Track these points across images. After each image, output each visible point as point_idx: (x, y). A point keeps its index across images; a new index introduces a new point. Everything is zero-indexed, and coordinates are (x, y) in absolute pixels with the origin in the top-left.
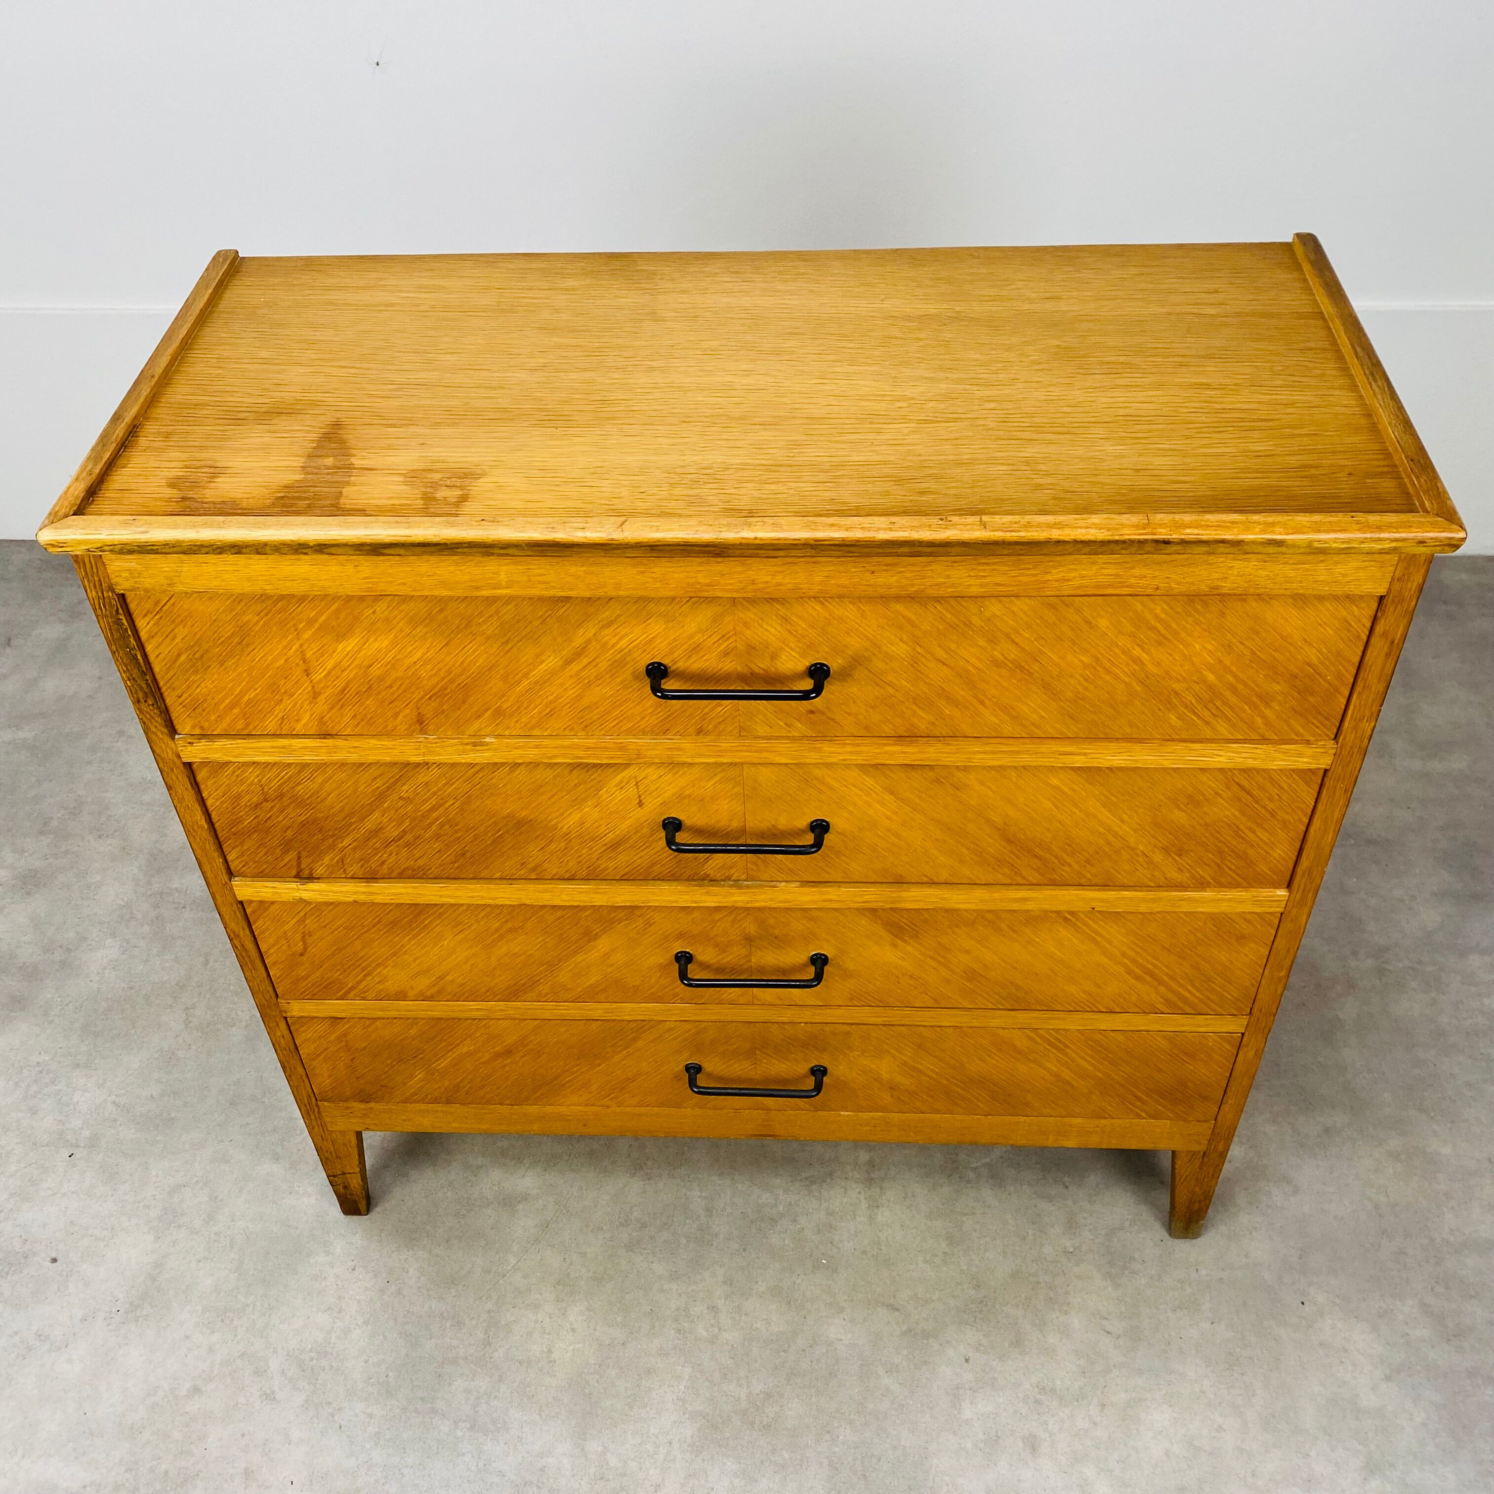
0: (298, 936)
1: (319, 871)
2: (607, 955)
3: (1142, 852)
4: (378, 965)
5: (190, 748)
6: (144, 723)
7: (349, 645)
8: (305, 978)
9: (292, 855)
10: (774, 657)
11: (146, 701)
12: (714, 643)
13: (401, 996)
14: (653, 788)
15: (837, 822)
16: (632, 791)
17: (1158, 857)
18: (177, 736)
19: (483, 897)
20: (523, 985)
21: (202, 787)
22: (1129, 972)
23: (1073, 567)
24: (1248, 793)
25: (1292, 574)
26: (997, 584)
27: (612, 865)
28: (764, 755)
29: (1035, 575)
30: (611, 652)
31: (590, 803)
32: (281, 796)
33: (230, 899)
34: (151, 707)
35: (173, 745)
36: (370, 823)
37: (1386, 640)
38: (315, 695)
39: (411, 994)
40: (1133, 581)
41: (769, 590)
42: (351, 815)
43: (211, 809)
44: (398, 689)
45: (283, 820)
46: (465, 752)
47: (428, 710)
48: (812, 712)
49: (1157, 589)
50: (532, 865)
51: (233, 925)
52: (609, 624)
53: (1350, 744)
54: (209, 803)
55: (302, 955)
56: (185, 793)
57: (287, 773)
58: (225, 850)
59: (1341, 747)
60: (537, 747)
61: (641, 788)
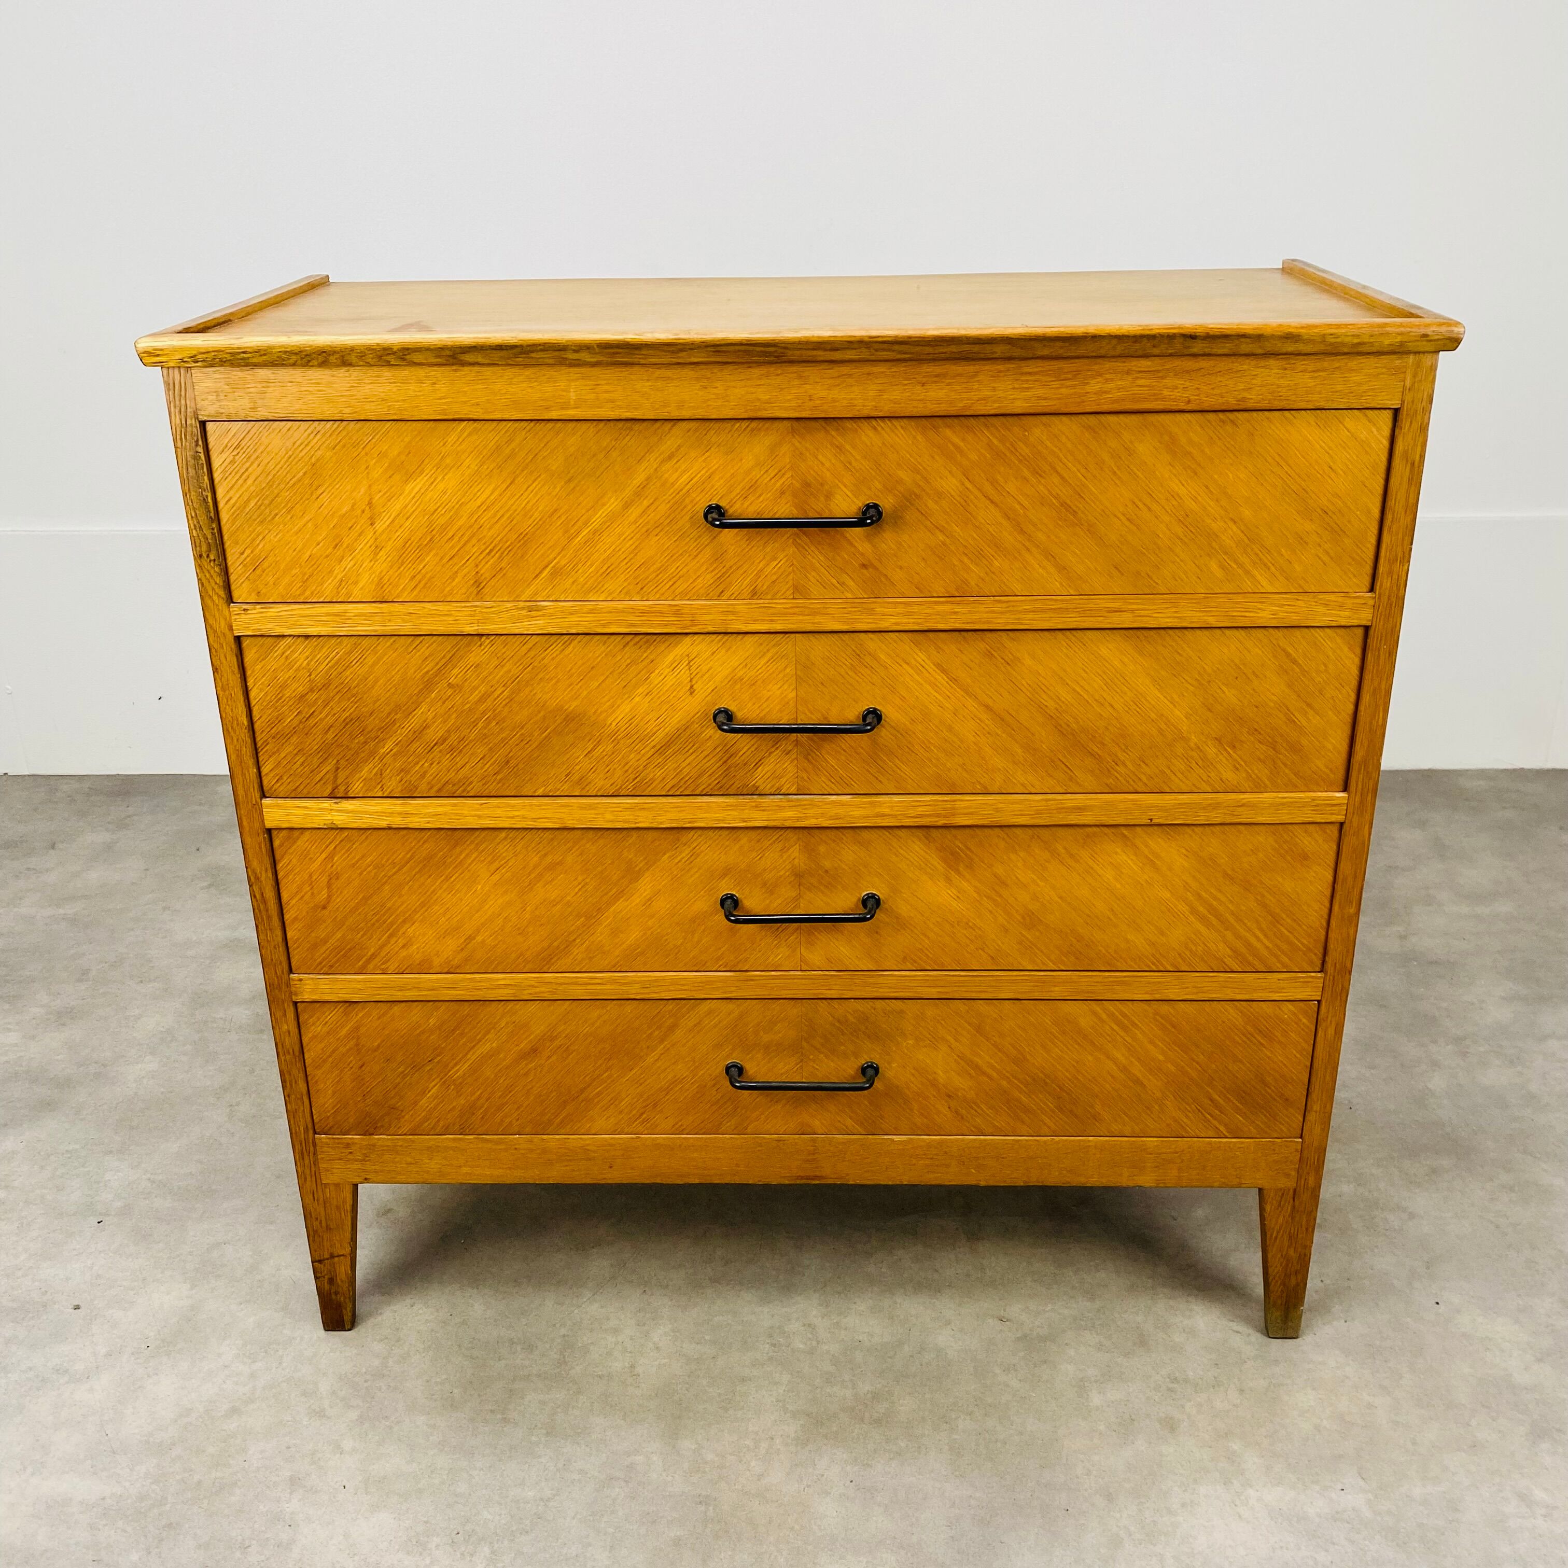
0: (325, 879)
1: (357, 787)
2: (649, 902)
3: (1196, 744)
4: (404, 921)
5: (243, 616)
6: (202, 584)
7: (416, 486)
8: (325, 941)
9: (328, 767)
10: (829, 496)
11: (208, 556)
12: (771, 480)
13: (423, 968)
14: (705, 668)
15: (889, 712)
16: (684, 675)
17: (1211, 750)
18: (232, 604)
19: (524, 817)
20: (558, 947)
21: (248, 673)
22: (1193, 911)
23: (1108, 376)
24: (1294, 662)
25: (1311, 383)
26: (1039, 398)
27: (659, 773)
28: (818, 619)
29: (1074, 386)
30: (672, 490)
31: (641, 690)
32: (326, 686)
33: (257, 825)
34: (212, 564)
35: (227, 613)
36: (415, 721)
37: (1407, 461)
38: (377, 549)
39: (437, 962)
40: (1166, 392)
41: (825, 407)
42: (398, 708)
43: (253, 703)
44: (459, 541)
45: (327, 716)
46: (519, 620)
47: (486, 570)
48: (864, 566)
49: (1189, 402)
50: (576, 777)
51: (255, 864)
52: (670, 457)
53: (1387, 594)
54: (252, 695)
55: (324, 908)
56: (231, 677)
57: (338, 653)
58: (260, 759)
59: (1380, 594)
60: (591, 612)
61: (693, 668)
